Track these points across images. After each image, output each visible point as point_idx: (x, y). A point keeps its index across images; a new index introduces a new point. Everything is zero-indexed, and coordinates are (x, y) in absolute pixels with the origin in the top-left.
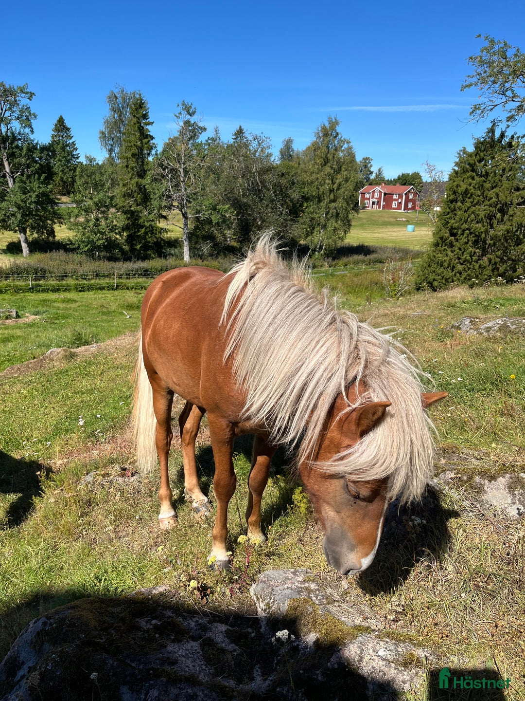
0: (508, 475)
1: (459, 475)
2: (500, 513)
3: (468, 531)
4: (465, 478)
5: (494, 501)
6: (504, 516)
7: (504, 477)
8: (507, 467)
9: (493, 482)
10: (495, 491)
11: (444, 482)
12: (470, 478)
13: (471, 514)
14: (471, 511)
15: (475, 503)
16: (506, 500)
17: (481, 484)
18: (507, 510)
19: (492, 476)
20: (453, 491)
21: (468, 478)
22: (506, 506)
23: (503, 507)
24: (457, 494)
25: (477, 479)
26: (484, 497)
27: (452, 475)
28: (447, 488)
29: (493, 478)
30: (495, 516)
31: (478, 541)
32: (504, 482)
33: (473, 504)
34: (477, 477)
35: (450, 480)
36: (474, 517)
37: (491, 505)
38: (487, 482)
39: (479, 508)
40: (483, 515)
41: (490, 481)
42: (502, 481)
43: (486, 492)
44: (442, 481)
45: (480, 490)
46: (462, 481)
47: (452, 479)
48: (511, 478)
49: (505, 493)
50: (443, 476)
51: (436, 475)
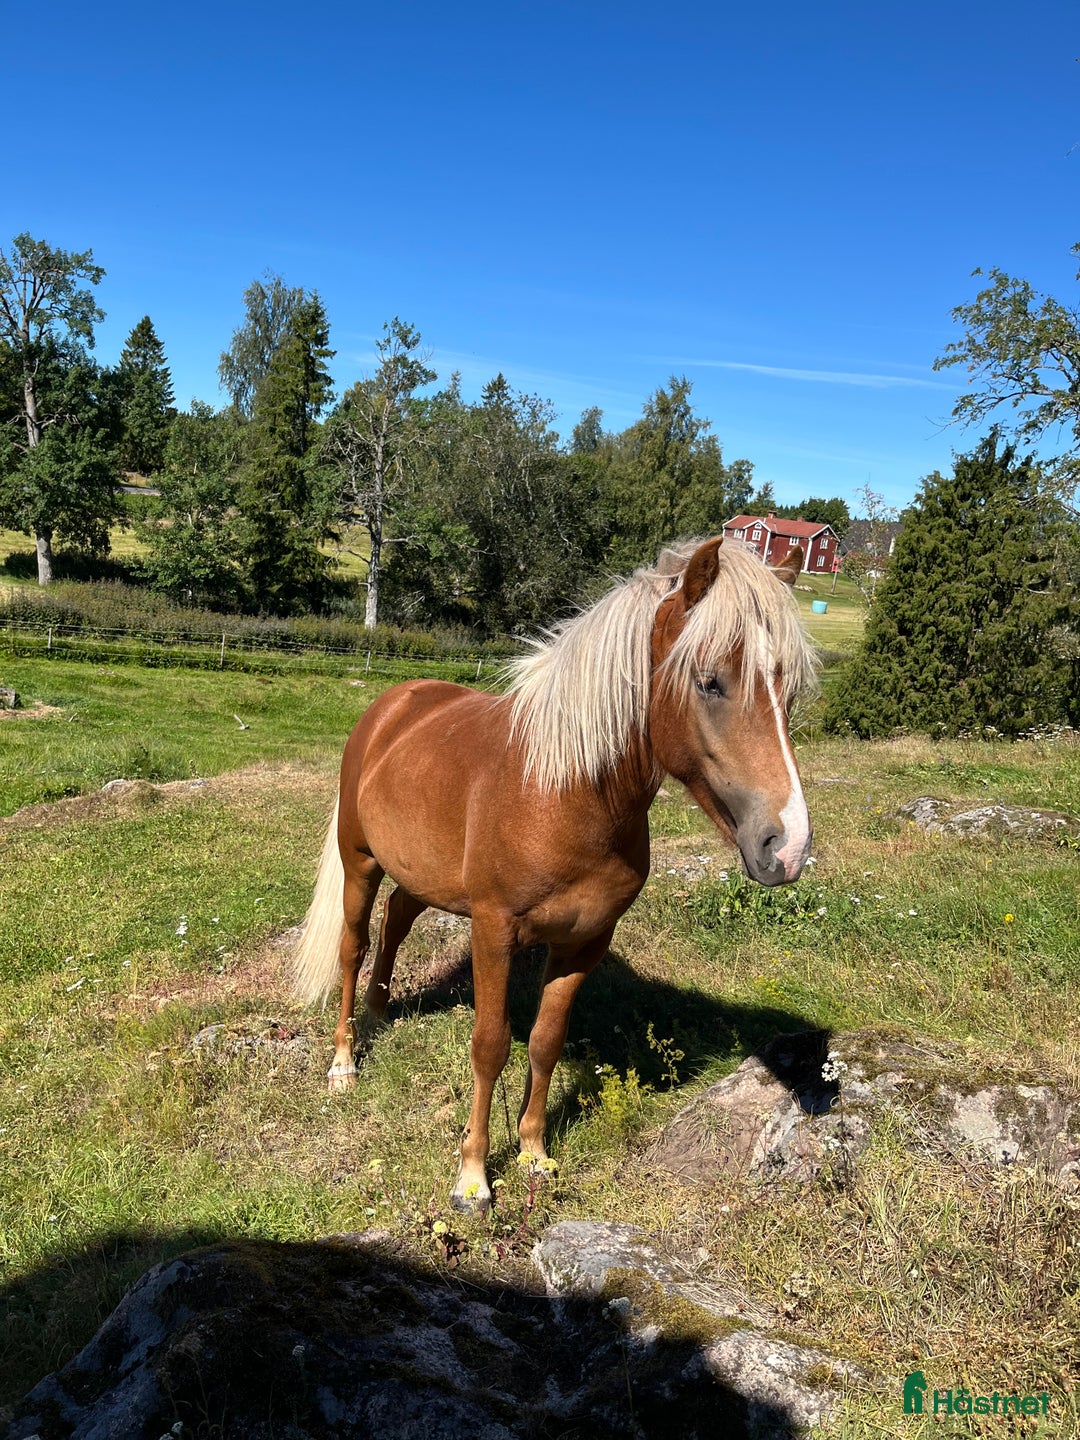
0: (996, 1088)
1: (911, 1080)
2: (978, 1154)
3: (921, 1180)
4: (921, 1086)
5: (971, 1132)
6: (986, 1160)
7: (989, 1090)
8: (995, 1074)
9: (969, 1096)
10: (972, 1114)
11: (884, 1091)
12: (930, 1087)
13: (928, 1151)
14: (928, 1146)
15: (936, 1133)
16: (991, 1131)
17: (948, 1100)
18: (991, 1149)
19: (968, 1087)
20: (899, 1107)
21: (926, 1087)
22: (991, 1141)
23: (985, 1144)
24: (905, 1113)
25: (942, 1090)
26: (953, 1124)
27: (899, 1079)
28: (889, 1101)
29: (969, 1090)
30: (970, 1157)
31: (938, 1198)
32: (988, 1100)
33: (932, 1134)
34: (942, 1087)
35: (894, 1089)
36: (932, 1157)
37: (964, 1138)
38: (958, 1096)
39: (943, 1141)
40: (950, 1154)
41: (964, 1095)
42: (986, 1098)
43: (956, 1115)
44: (879, 1089)
45: (946, 1110)
46: (915, 1091)
47: (898, 1086)
48: (1001, 1093)
49: (989, 1118)
50: (882, 1080)
51: (869, 1078)
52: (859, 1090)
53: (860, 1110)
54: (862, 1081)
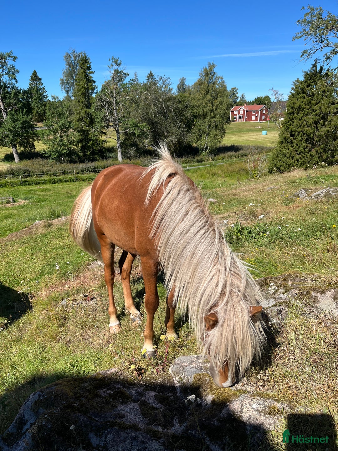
0: (333, 290)
1: (301, 291)
2: (328, 315)
3: (308, 326)
4: (305, 293)
5: (325, 307)
6: (331, 316)
7: (330, 291)
8: (332, 285)
9: (323, 294)
10: (325, 300)
11: (292, 296)
12: (308, 293)
13: (309, 316)
14: (309, 314)
15: (312, 309)
16: (332, 306)
17: (315, 296)
18: (333, 312)
19: (322, 291)
20: (298, 301)
21: (307, 293)
22: (332, 310)
23: (330, 311)
24: (300, 303)
25: (313, 293)
26: (318, 305)
27: (297, 291)
28: (294, 299)
29: (323, 292)
30: (325, 316)
31: (314, 333)
32: (330, 295)
33: (311, 309)
34: (313, 292)
35: (295, 295)
36: (311, 318)
37: (323, 310)
38: (319, 295)
39: (315, 312)
40: (318, 316)
41: (321, 294)
42: (329, 294)
43: (319, 301)
44: (290, 296)
45: (315, 300)
46: (303, 295)
47: (296, 294)
48: (335, 292)
49: (331, 301)
50: (291, 292)
51: (286, 292)
52: (282, 297)
53: (283, 304)
54: (283, 294)
